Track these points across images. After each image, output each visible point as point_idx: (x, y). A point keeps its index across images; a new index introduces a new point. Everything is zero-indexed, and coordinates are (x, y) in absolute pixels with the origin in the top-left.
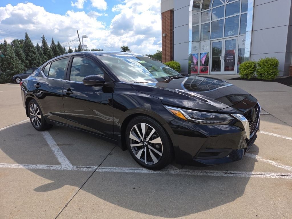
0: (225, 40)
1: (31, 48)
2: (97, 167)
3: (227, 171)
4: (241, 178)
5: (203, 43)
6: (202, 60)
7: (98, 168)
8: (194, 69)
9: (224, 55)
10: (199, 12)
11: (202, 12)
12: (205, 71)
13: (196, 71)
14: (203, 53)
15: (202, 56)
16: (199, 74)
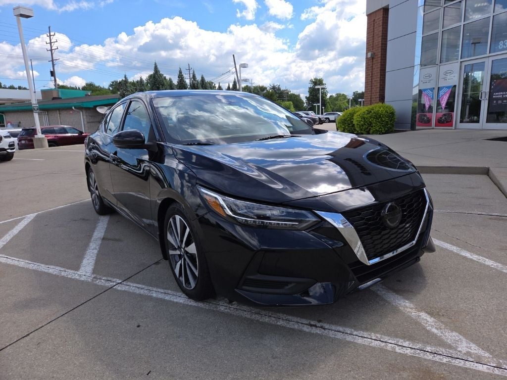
0: (491, 59)
1: (161, 86)
2: (120, 281)
3: (320, 321)
4: (333, 340)
5: (444, 68)
6: (442, 100)
7: (120, 283)
8: (424, 118)
9: (488, 90)
10: (439, 8)
11: (445, 5)
12: (447, 122)
13: (428, 122)
14: (443, 87)
15: (441, 93)
16: (434, 127)
